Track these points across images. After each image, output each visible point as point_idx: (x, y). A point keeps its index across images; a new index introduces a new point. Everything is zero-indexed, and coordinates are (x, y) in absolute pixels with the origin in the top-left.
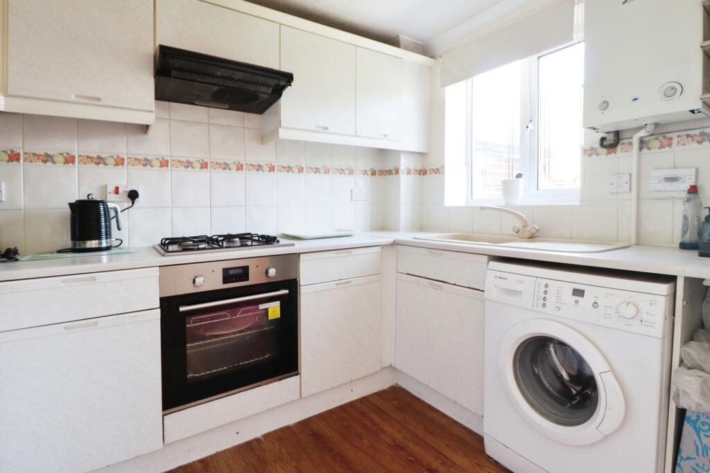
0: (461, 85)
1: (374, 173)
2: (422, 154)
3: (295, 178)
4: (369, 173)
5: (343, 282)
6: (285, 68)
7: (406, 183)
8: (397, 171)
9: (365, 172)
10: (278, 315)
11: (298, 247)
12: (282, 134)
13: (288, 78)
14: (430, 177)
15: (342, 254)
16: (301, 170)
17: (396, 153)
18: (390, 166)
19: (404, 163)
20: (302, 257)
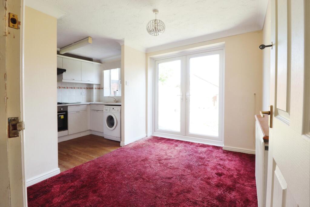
0: (108, 71)
1: (87, 88)
2: (99, 85)
3: (66, 90)
4: (86, 88)
5: (78, 112)
6: (64, 68)
7: (95, 91)
8: (93, 88)
9: (85, 88)
10: (63, 118)
11: (67, 105)
12: (63, 81)
13: (65, 70)
14: (101, 90)
15: (78, 106)
16: (67, 88)
17: (93, 85)
18: (91, 87)
19: (94, 87)
20: (68, 107)
